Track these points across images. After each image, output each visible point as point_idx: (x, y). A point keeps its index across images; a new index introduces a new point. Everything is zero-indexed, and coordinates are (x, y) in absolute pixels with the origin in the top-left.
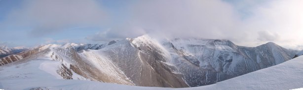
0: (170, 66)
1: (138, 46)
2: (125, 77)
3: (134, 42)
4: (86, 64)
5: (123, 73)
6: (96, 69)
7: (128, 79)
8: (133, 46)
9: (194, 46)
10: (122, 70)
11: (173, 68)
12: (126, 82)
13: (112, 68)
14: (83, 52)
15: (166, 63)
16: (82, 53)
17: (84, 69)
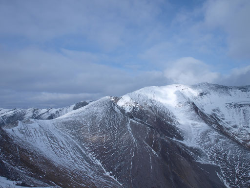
0: (191, 149)
1: (128, 110)
2: (103, 172)
3: (120, 103)
4: (22, 150)
5: (99, 163)
6: (44, 158)
7: (108, 174)
8: (118, 111)
9: (241, 106)
10: (98, 158)
11: (197, 152)
12: (104, 181)
13: (78, 154)
14: (17, 124)
15: (184, 142)
16: (15, 128)
17: (16, 161)
